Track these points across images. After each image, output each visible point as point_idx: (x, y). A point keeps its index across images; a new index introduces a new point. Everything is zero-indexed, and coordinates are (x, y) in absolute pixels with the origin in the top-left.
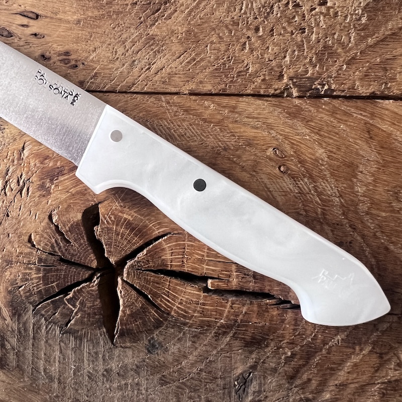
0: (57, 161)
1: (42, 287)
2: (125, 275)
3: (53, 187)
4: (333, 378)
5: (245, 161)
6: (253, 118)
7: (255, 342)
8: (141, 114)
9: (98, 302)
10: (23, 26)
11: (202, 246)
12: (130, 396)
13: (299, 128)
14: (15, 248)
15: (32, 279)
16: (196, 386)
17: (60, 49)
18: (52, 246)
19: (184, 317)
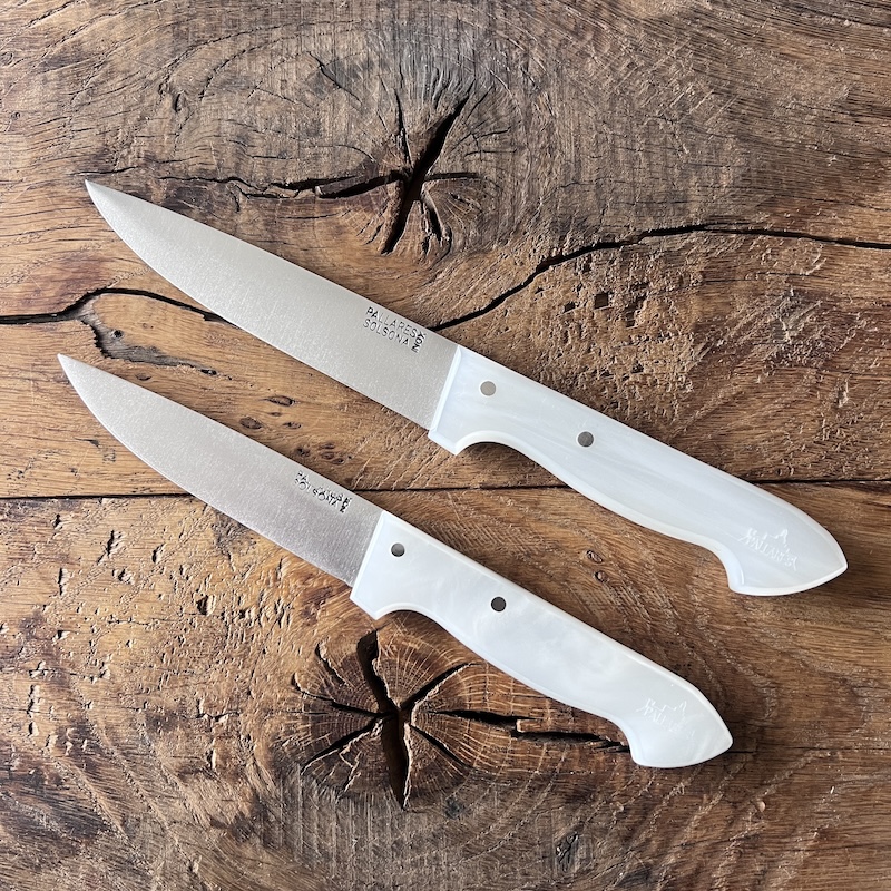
0: (323, 580)
1: (311, 740)
2: (413, 720)
3: (319, 613)
4: (677, 836)
5: (553, 569)
6: (560, 514)
7: (578, 798)
8: (423, 516)
9: (382, 757)
10: (273, 414)
11: (507, 678)
12: (427, 873)
13: (618, 525)
14: (276, 693)
15: (297, 732)
16: (509, 856)
17: (321, 440)
18: (322, 688)
19: (489, 769)
